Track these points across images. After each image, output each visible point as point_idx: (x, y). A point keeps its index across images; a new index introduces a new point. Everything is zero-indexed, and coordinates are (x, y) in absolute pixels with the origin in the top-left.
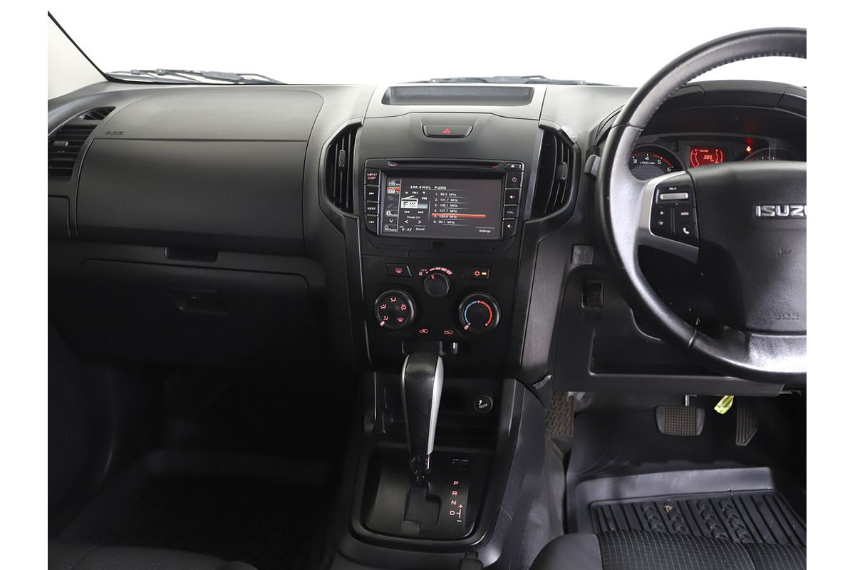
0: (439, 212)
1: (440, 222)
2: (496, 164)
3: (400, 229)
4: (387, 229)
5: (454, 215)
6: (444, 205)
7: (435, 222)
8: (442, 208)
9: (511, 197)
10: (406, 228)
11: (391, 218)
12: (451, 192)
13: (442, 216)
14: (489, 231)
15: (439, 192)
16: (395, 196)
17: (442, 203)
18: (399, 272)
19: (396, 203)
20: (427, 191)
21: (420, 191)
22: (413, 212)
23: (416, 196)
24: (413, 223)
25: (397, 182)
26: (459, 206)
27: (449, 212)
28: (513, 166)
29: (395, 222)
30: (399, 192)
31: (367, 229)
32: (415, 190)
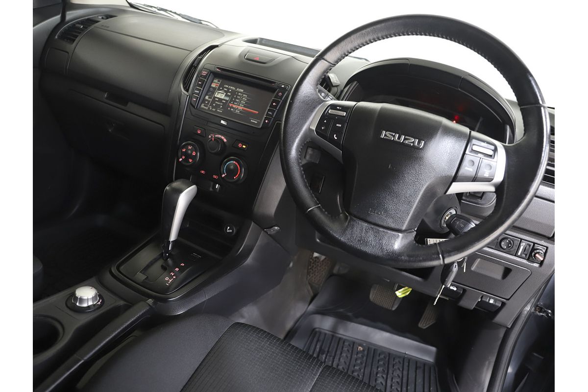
0: (233, 104)
1: (232, 110)
2: (274, 83)
3: (209, 108)
4: (202, 106)
5: (240, 108)
6: (238, 101)
7: (229, 109)
8: (236, 102)
9: (274, 104)
10: (212, 108)
11: (207, 100)
12: (244, 94)
13: (234, 106)
14: (256, 122)
15: (239, 92)
16: (214, 89)
17: (238, 99)
18: (199, 132)
19: (213, 93)
20: (232, 90)
21: (228, 89)
22: (220, 100)
23: (225, 91)
24: (217, 106)
25: (219, 81)
26: (246, 103)
27: (239, 105)
28: (283, 86)
29: (208, 104)
30: (217, 87)
31: (191, 103)
32: (226, 88)
